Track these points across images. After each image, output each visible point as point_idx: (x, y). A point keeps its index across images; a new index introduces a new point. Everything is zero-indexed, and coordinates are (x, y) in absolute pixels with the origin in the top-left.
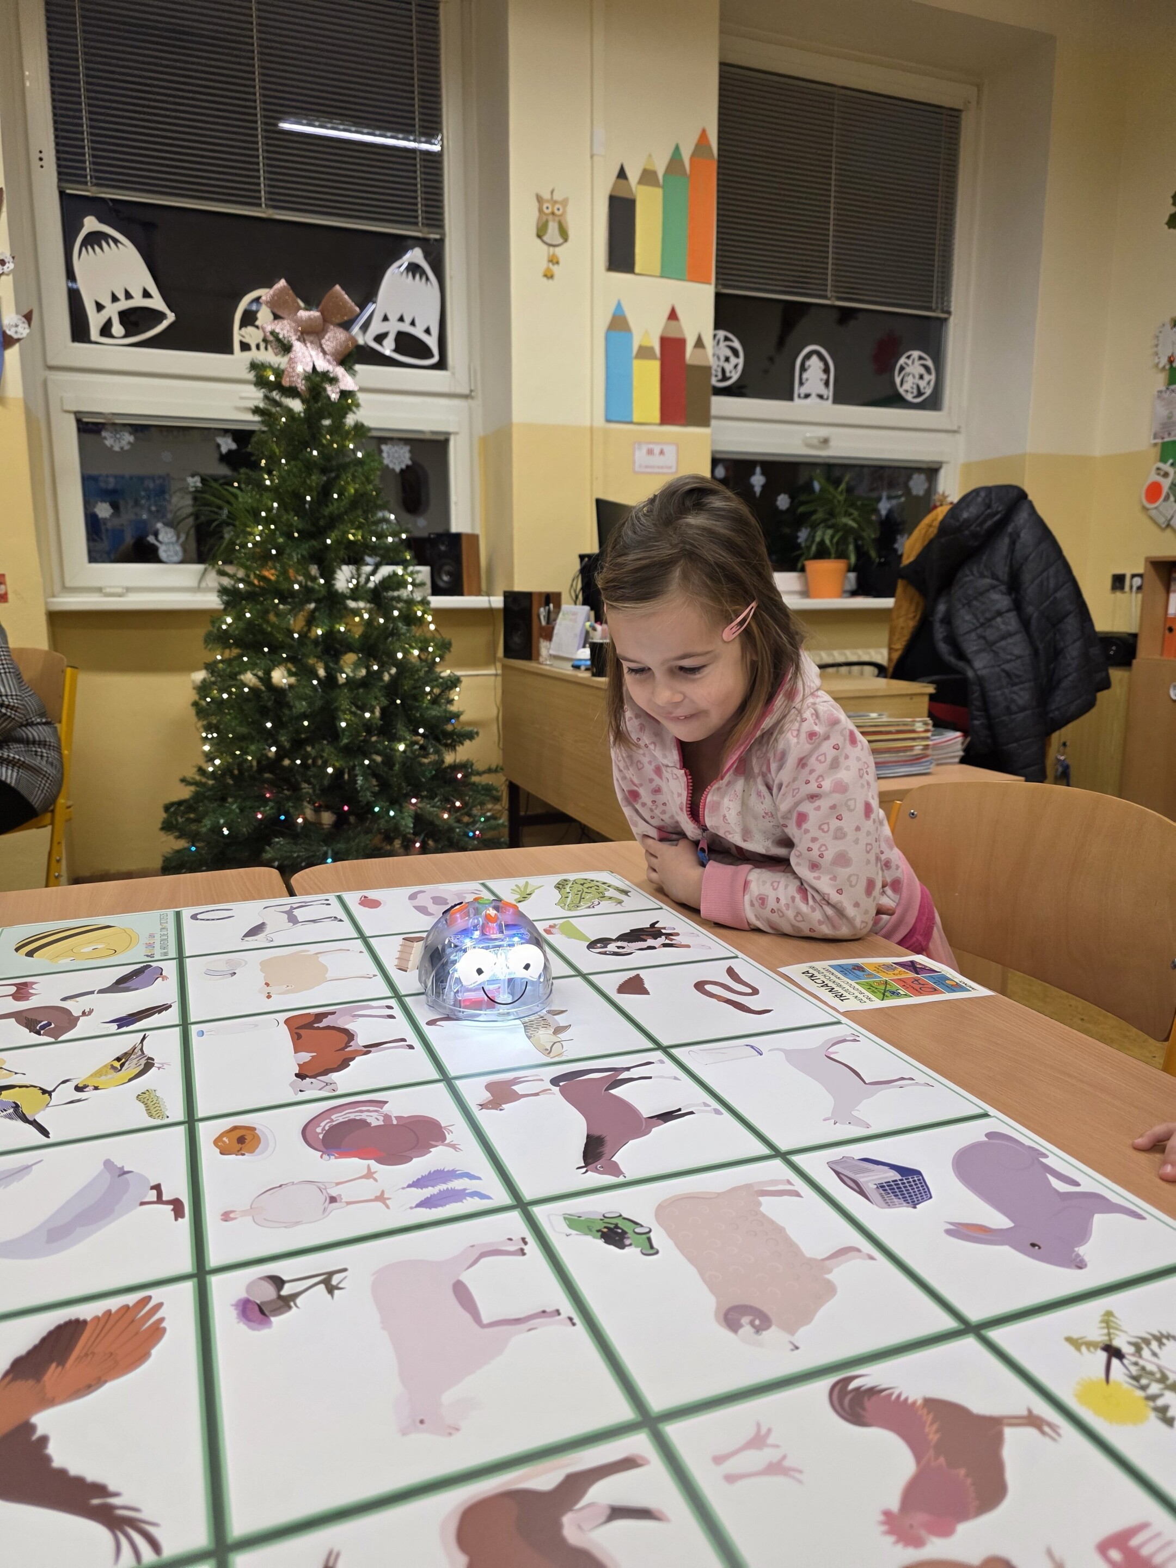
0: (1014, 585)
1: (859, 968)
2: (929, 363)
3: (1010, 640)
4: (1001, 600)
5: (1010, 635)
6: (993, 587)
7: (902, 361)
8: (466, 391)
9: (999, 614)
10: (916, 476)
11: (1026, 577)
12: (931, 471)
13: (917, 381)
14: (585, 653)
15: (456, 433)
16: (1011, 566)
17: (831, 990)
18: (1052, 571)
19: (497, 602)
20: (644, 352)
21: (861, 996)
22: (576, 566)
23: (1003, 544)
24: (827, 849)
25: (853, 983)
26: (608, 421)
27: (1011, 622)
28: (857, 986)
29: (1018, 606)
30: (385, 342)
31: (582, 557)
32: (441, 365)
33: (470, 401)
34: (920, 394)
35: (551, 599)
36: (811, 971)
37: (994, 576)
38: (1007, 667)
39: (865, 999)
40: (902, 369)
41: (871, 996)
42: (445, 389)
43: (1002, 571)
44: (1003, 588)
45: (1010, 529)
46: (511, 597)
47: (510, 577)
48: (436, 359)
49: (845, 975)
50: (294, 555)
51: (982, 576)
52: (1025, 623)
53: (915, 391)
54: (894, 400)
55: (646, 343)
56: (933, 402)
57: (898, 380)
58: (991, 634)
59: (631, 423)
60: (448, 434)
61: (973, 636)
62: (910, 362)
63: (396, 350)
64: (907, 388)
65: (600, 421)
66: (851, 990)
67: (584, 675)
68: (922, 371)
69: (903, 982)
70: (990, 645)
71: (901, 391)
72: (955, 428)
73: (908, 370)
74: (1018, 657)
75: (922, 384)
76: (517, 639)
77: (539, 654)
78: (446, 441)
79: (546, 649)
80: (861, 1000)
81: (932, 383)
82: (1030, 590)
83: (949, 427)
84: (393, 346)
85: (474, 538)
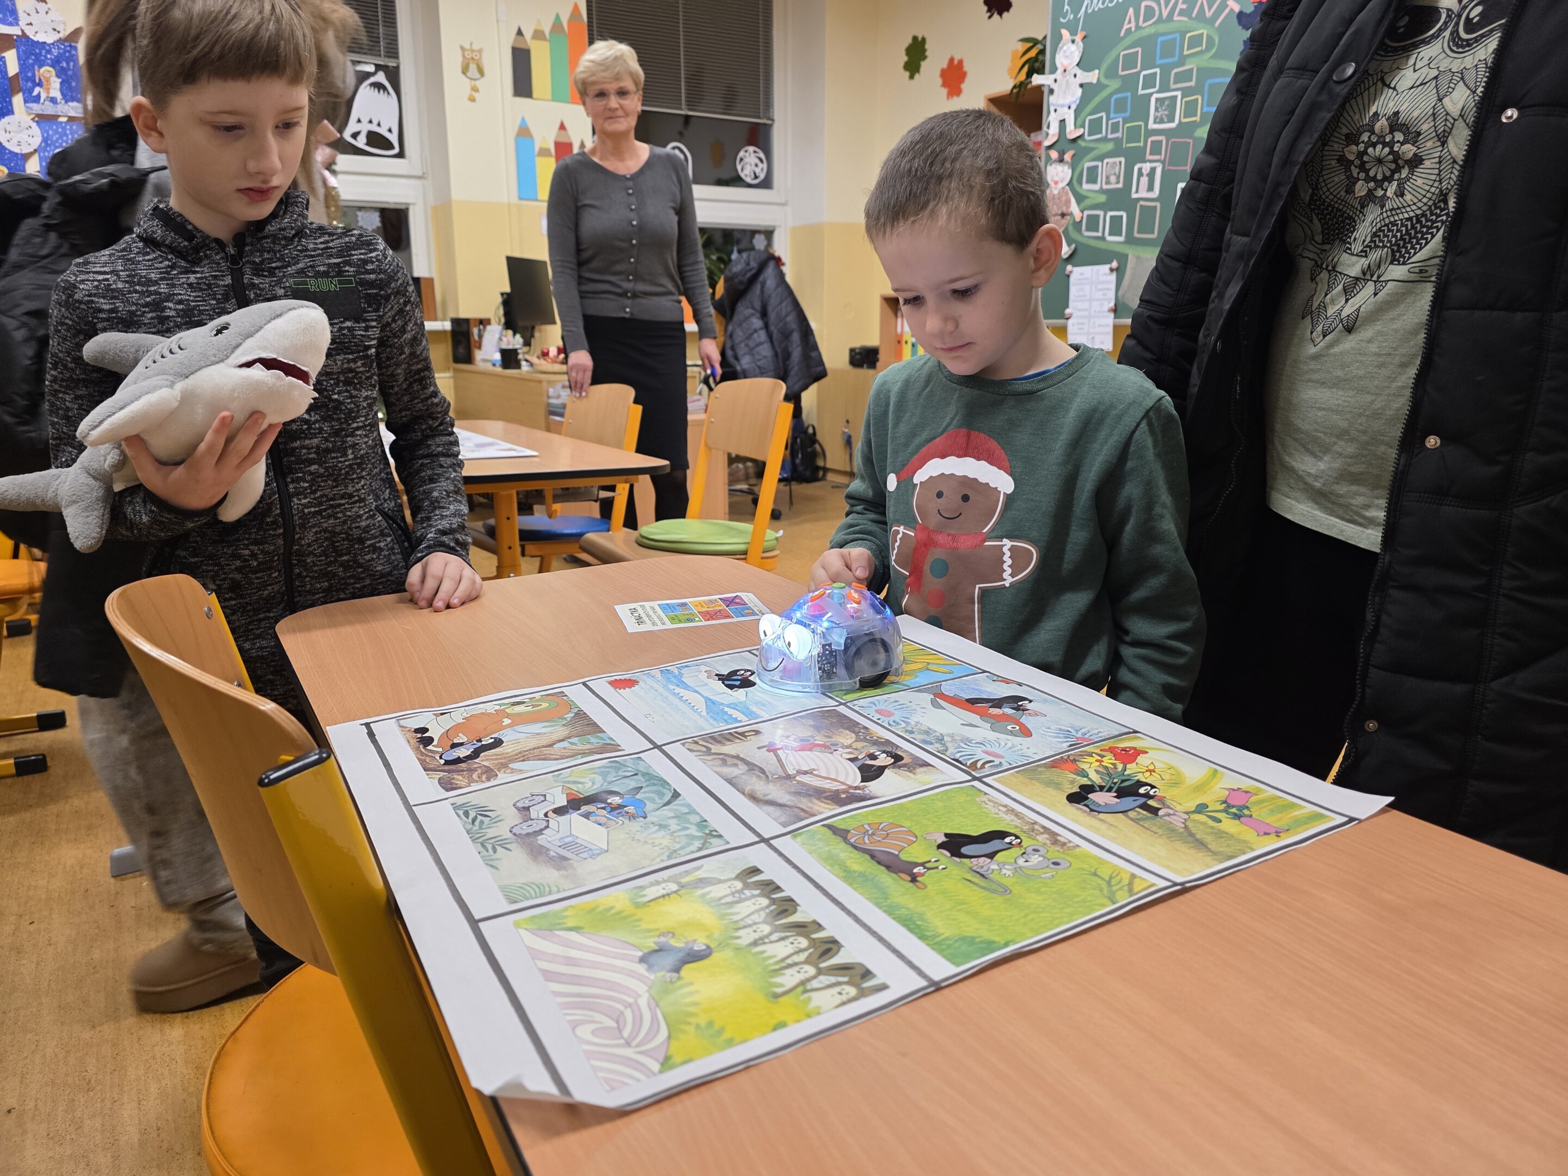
0: (764, 314)
2: (762, 155)
3: (761, 347)
4: (757, 323)
5: (761, 344)
6: (753, 315)
7: (742, 154)
8: (420, 174)
9: (756, 331)
10: (757, 236)
11: (770, 309)
12: (769, 234)
13: (754, 168)
14: (498, 356)
15: (414, 204)
16: (762, 301)
18: (784, 304)
19: (447, 326)
20: (544, 152)
22: (499, 299)
23: (757, 288)
26: (520, 199)
27: (762, 335)
29: (766, 326)
30: (359, 138)
31: (502, 294)
32: (401, 155)
33: (423, 181)
34: (756, 177)
35: (484, 322)
37: (753, 308)
38: (759, 363)
40: (741, 159)
42: (404, 172)
43: (758, 305)
44: (758, 315)
45: (761, 278)
46: (456, 322)
47: (457, 309)
48: (396, 150)
51: (747, 308)
52: (770, 336)
53: (753, 176)
54: (735, 181)
55: (545, 146)
56: (766, 183)
57: (739, 168)
58: (752, 344)
59: (537, 200)
60: (408, 204)
61: (743, 345)
62: (747, 154)
63: (368, 144)
64: (746, 175)
65: (514, 199)
67: (499, 369)
68: (757, 161)
70: (751, 351)
71: (742, 175)
72: (783, 201)
73: (746, 160)
75: (758, 171)
76: (461, 350)
77: (474, 359)
78: (407, 209)
79: (479, 355)
81: (765, 170)
82: (772, 316)
83: (779, 201)
84: (365, 140)
85: (430, 281)
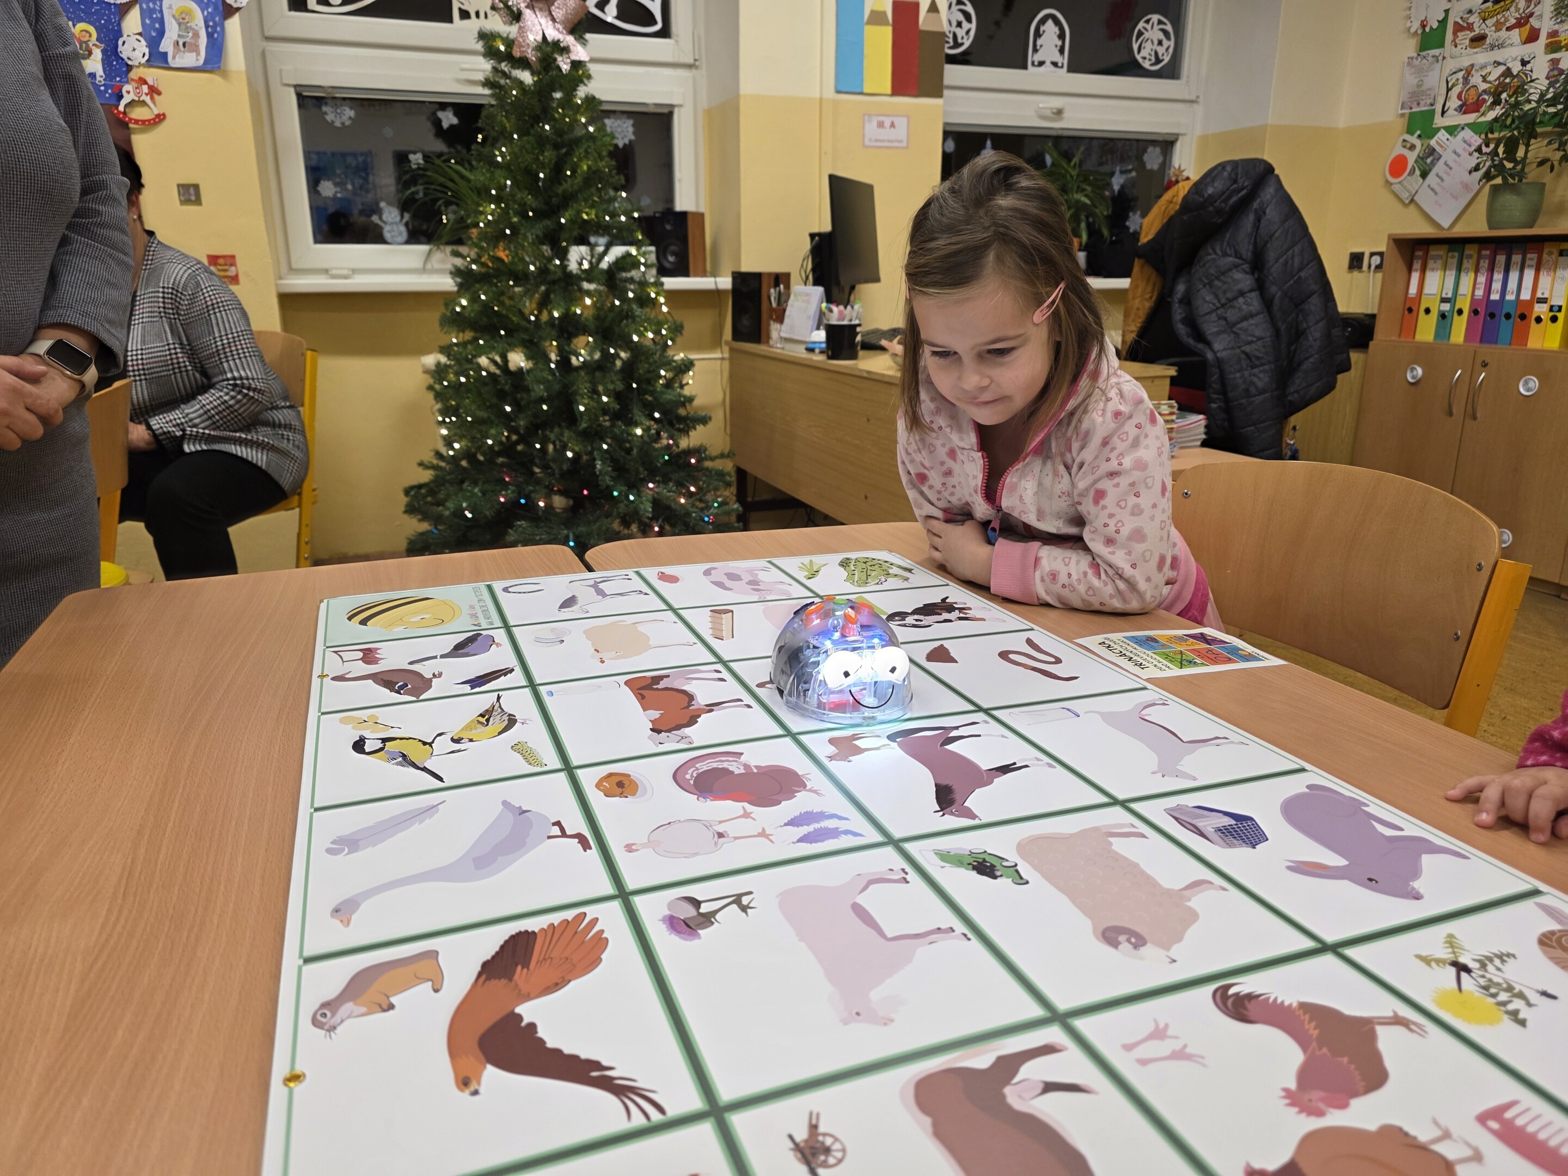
0: (1257, 265)
1: (1153, 639)
2: (1169, 28)
3: (1252, 321)
4: (1243, 280)
5: (1252, 316)
6: (1236, 266)
7: (1141, 25)
8: (691, 61)
9: (1242, 294)
10: (1150, 149)
11: (1271, 255)
12: (1167, 144)
13: (1155, 47)
14: (821, 336)
15: (680, 106)
16: (1255, 244)
17: (1130, 659)
18: (1297, 249)
19: (725, 282)
20: (877, 18)
21: (1160, 665)
22: (807, 245)
23: (1248, 221)
24: (1123, 525)
25: (1149, 653)
26: (838, 92)
27: (1253, 302)
28: (1154, 656)
29: (1260, 286)
30: (607, 9)
31: (812, 236)
32: (665, 33)
33: (694, 71)
34: (1158, 61)
35: (781, 279)
36: (1107, 642)
37: (1238, 255)
38: (1247, 349)
39: (1164, 667)
40: (1140, 34)
41: (1169, 664)
42: (669, 59)
43: (1246, 250)
44: (1246, 266)
45: (1255, 205)
46: (739, 278)
47: (737, 257)
48: (659, 26)
49: (1140, 645)
50: (529, 235)
51: (1225, 255)
52: (1268, 303)
53: (1153, 58)
54: (1130, 68)
55: (878, 8)
56: (1171, 71)
57: (1135, 47)
58: (1231, 315)
59: (861, 93)
60: (672, 106)
61: (1213, 317)
62: (1149, 27)
63: (617, 18)
64: (1144, 56)
65: (830, 93)
66: (1149, 659)
67: (819, 358)
68: (1161, 36)
69: (1198, 653)
70: (1230, 327)
71: (1139, 57)
72: (1194, 98)
73: (1146, 35)
74: (1259, 339)
75: (1161, 50)
76: (745, 322)
77: (768, 337)
78: (670, 115)
79: (776, 331)
80: (1161, 669)
81: (1171, 50)
82: (1274, 269)
83: (1187, 97)
84: (615, 13)
85: (700, 216)
